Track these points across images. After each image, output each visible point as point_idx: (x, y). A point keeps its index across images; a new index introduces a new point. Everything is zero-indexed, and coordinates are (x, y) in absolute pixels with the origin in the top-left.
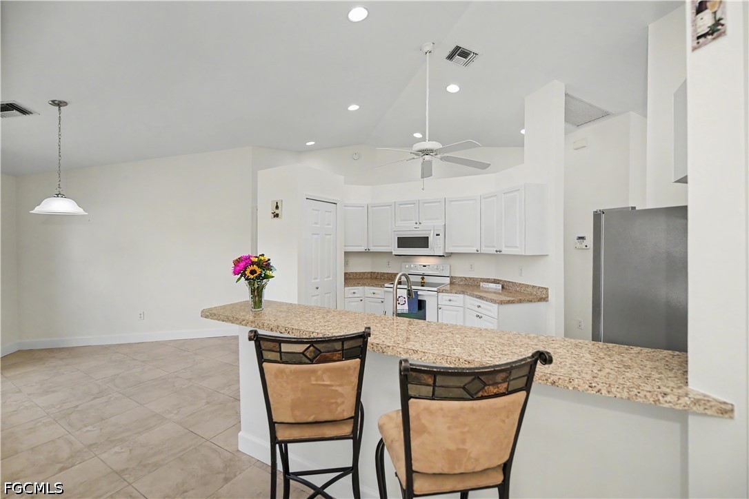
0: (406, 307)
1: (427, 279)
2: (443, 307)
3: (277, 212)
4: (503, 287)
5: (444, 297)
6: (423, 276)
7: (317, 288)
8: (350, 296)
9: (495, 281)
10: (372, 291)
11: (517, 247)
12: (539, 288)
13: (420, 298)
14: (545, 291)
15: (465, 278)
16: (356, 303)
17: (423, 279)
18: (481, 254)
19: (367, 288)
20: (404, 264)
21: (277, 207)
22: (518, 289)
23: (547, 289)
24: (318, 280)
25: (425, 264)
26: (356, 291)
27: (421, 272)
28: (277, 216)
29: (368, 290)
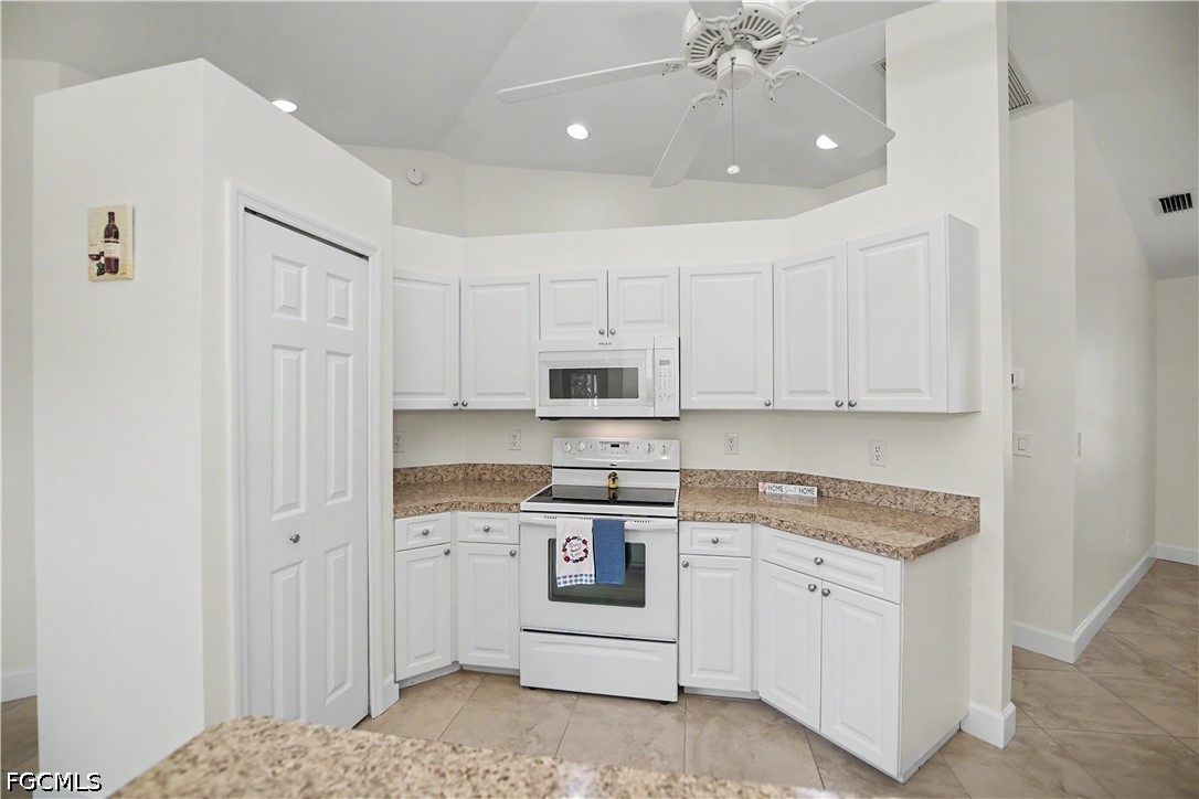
0: (588, 567)
1: (627, 481)
2: (695, 561)
3: (113, 250)
4: (820, 493)
5: (697, 535)
6: (614, 471)
7: (296, 539)
8: (412, 543)
9: (792, 479)
10: (482, 524)
11: (919, 391)
12: (947, 497)
13: (630, 539)
14: (967, 508)
15: (718, 473)
16: (430, 564)
17: (614, 478)
18: (774, 411)
19: (462, 515)
20: (557, 441)
21: (112, 233)
22: (869, 499)
23: (974, 502)
24: (302, 510)
25: (616, 440)
26: (429, 527)
27: (606, 462)
28: (110, 267)
29: (468, 522)
